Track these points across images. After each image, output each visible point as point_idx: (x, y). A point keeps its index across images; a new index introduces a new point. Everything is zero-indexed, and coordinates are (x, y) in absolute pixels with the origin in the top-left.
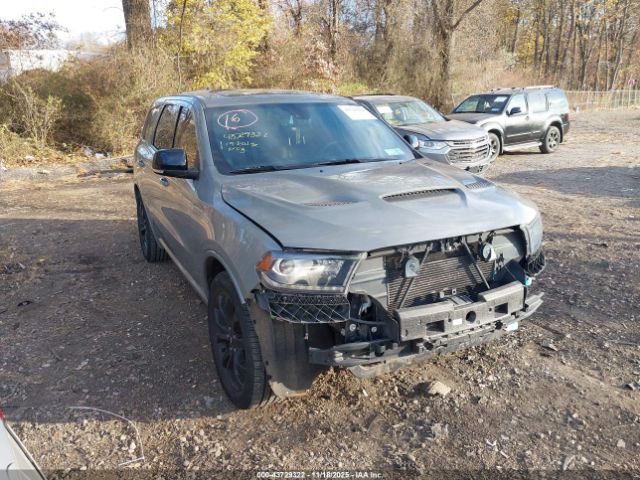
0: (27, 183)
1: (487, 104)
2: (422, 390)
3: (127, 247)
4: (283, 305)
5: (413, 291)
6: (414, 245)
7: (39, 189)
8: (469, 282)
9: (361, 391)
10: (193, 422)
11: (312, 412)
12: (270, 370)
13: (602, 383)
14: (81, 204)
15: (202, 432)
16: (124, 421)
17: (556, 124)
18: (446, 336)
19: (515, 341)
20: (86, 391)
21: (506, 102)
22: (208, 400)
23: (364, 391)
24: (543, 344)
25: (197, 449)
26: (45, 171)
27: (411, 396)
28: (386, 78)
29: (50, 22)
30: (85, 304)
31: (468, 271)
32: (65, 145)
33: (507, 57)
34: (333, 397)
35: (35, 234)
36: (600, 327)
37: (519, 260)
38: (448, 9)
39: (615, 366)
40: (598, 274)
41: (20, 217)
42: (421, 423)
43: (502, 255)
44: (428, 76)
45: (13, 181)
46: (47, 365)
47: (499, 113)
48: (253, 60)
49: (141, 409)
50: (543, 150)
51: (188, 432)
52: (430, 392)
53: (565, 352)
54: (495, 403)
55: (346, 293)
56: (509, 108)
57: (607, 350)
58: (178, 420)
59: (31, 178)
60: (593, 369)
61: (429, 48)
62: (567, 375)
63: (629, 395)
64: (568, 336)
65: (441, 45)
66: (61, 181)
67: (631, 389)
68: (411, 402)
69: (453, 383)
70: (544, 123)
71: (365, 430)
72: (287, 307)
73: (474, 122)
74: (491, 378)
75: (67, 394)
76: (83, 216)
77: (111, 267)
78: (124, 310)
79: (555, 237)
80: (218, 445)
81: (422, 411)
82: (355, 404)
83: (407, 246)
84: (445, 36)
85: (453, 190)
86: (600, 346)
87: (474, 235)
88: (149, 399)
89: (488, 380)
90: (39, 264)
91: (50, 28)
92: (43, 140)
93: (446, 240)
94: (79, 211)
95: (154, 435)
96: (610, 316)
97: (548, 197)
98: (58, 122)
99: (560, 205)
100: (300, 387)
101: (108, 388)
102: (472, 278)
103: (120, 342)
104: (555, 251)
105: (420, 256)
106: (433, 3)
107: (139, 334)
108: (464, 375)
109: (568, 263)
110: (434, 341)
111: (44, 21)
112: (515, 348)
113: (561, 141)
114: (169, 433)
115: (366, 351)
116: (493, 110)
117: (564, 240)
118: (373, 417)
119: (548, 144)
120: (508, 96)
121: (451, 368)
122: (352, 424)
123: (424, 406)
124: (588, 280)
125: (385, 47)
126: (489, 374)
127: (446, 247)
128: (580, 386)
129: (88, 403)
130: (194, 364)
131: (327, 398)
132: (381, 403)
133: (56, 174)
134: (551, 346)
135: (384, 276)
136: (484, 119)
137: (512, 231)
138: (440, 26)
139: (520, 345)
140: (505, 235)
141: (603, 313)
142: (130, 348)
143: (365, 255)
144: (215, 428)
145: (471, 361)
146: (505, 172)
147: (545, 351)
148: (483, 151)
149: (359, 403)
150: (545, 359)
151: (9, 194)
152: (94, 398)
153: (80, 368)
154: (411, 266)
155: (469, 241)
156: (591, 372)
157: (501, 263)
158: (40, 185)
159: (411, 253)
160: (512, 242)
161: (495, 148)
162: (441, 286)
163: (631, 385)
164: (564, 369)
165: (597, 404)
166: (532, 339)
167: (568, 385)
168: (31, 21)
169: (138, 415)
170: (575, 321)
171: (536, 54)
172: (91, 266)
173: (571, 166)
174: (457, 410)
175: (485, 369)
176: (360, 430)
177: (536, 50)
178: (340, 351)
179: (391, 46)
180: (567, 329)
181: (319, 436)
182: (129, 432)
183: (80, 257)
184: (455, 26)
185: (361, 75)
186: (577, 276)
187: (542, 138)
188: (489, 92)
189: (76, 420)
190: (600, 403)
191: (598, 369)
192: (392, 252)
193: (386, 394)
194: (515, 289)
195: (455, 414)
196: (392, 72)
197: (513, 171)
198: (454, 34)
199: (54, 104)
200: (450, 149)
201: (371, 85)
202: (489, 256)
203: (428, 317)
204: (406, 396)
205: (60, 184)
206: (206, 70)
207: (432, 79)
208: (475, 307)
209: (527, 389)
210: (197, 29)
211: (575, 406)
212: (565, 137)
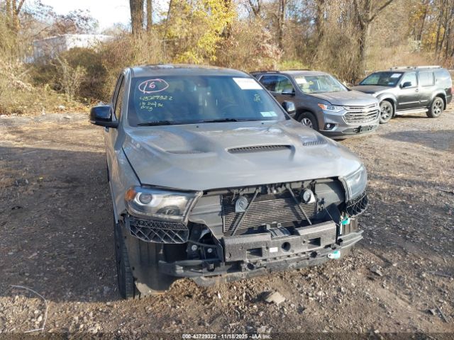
0: (56, 124)
1: (386, 79)
2: (263, 297)
3: (100, 172)
4: (138, 227)
5: (244, 223)
6: (244, 188)
7: (62, 128)
8: (295, 219)
9: (217, 294)
10: (88, 304)
11: (175, 307)
12: (135, 274)
13: (409, 307)
14: (84, 140)
15: (91, 314)
16: (42, 300)
17: (441, 95)
18: (265, 260)
19: (350, 266)
20: (27, 274)
21: (400, 77)
22: (106, 289)
23: (219, 295)
24: (372, 269)
25: (82, 326)
26: (68, 117)
27: (253, 301)
28: (317, 58)
29: (87, 16)
30: (54, 211)
31: (293, 209)
32: (86, 99)
33: (414, 43)
34: (195, 296)
35: (46, 160)
36: (425, 259)
37: (338, 204)
38: (366, 7)
39: (425, 293)
40: (438, 216)
41: (42, 147)
42: (252, 324)
43: (323, 199)
44: (348, 57)
45: (46, 123)
46: (11, 253)
47: (394, 86)
48: (217, 43)
49: (58, 292)
50: (430, 115)
51: (81, 313)
52: (267, 300)
53: (388, 277)
54: (315, 314)
55: (186, 221)
56: (402, 83)
57: (423, 279)
58: (79, 303)
59: (59, 121)
60: (406, 294)
61: (349, 37)
62: (382, 297)
63: (429, 319)
64: (395, 265)
65: (359, 34)
66: (77, 124)
67: (432, 314)
68: (252, 306)
69: (289, 294)
70: (431, 95)
71: (207, 325)
72: (143, 229)
73: (373, 93)
74: (320, 293)
75: (14, 276)
76: (81, 149)
77: (83, 186)
78: (79, 218)
79: (414, 184)
80: (97, 325)
81: (257, 314)
82: (208, 304)
83: (238, 188)
84: (362, 27)
85: (288, 147)
86: (419, 275)
87: (298, 182)
88: (66, 285)
89: (317, 295)
90: (38, 181)
91: (86, 20)
92: (72, 96)
93: (271, 185)
94: (80, 145)
95: (58, 313)
96: (435, 251)
97: (422, 152)
98: (83, 84)
99: (428, 159)
100: (160, 288)
101: (42, 275)
102: (297, 215)
103: (65, 240)
104: (410, 195)
105: (250, 196)
106: (354, 3)
107: (81, 236)
108: (300, 289)
109: (416, 205)
110: (255, 263)
111: (82, 15)
112: (348, 271)
113: (444, 109)
114: (68, 312)
115: (200, 267)
116: (390, 83)
117: (420, 187)
118: (218, 315)
119: (433, 111)
120: (402, 73)
121: (292, 282)
122: (201, 319)
123: (260, 310)
124: (428, 220)
125: (318, 35)
126: (320, 290)
127: (271, 191)
128: (390, 307)
129: (25, 284)
130: (108, 261)
131: (190, 296)
132: (229, 304)
133: (75, 119)
134: (378, 272)
135: (220, 210)
136: (382, 90)
137: (332, 180)
138: (359, 20)
139: (353, 269)
140: (327, 183)
141: (431, 248)
142: (69, 246)
143: (201, 194)
144: (102, 312)
145: (310, 278)
146: (394, 131)
147: (371, 276)
148: (373, 114)
149: (211, 303)
150: (370, 282)
151: (41, 131)
152: (31, 280)
153: (31, 257)
154: (240, 203)
155: (293, 187)
156: (404, 296)
157: (322, 205)
158: (64, 126)
159: (241, 193)
160: (333, 189)
161: (389, 112)
162: (269, 220)
163: (433, 311)
164: (382, 292)
165: (399, 324)
166: (364, 265)
167: (380, 305)
168: (75, 15)
169: (54, 296)
170: (406, 253)
171: (438, 42)
172: (71, 185)
173: (447, 129)
174: (284, 316)
175: (318, 285)
176: (204, 325)
177: (438, 38)
178: (181, 266)
179: (322, 34)
180: (396, 259)
181: (172, 326)
182: (42, 308)
183: (67, 177)
184: (371, 20)
185: (299, 56)
186: (420, 217)
187: (429, 105)
188: (389, 70)
189: (11, 296)
190: (402, 323)
191: (410, 294)
192: (226, 192)
193: (236, 298)
194: (330, 227)
195: (281, 320)
196: (322, 53)
197: (401, 130)
198: (370, 26)
199: (81, 71)
200: (346, 112)
201: (305, 63)
202: (309, 200)
203: (248, 244)
204: (250, 301)
205: (76, 126)
206: (186, 50)
207: (351, 59)
208: (290, 239)
209: (346, 305)
210: (179, 21)
211: (380, 324)
212: (448, 106)
